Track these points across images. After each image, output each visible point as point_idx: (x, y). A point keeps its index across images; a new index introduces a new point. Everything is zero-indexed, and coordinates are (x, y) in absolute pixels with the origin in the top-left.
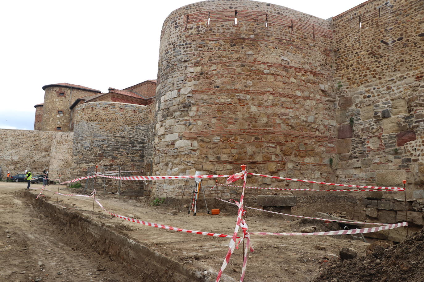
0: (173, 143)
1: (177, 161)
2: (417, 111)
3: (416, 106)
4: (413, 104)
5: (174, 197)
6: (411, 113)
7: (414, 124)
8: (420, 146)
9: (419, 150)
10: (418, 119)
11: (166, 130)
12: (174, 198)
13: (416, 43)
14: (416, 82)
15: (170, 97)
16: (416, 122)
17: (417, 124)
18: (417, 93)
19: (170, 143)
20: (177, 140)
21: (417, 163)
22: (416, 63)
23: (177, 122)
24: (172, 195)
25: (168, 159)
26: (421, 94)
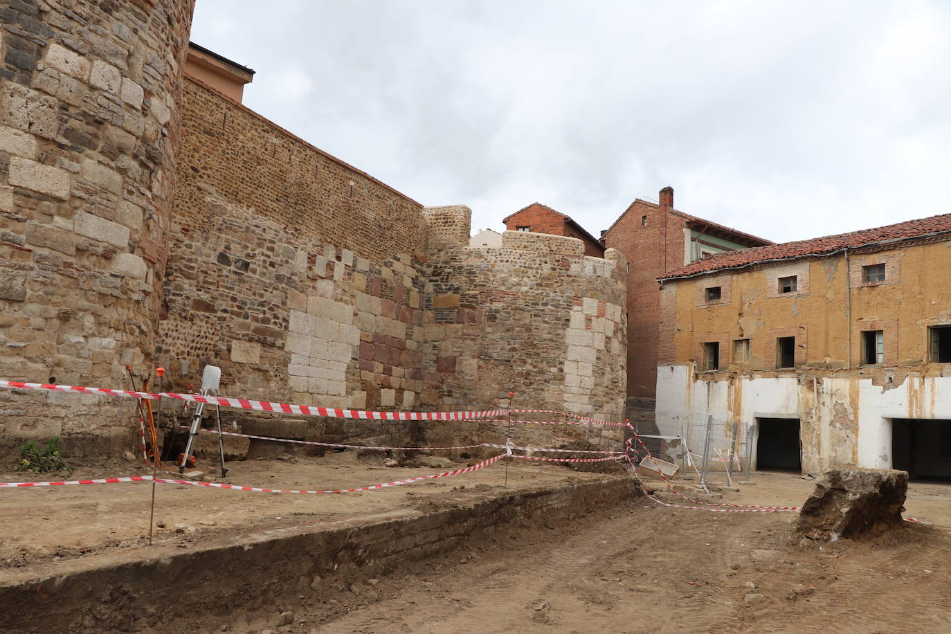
0: (108, 255)
1: (112, 315)
2: (178, 279)
3: (176, 270)
4: (173, 265)
5: (97, 432)
6: (171, 278)
7: (171, 297)
8: (173, 331)
9: (170, 336)
10: (177, 290)
11: (78, 193)
12: (97, 436)
13: (187, 177)
14: (180, 235)
15: (115, 90)
16: (174, 294)
17: (174, 297)
18: (179, 252)
19: (100, 250)
20: (122, 249)
21: (167, 355)
22: (183, 206)
23: (130, 193)
24: (93, 428)
25: (75, 299)
26: (184, 256)
